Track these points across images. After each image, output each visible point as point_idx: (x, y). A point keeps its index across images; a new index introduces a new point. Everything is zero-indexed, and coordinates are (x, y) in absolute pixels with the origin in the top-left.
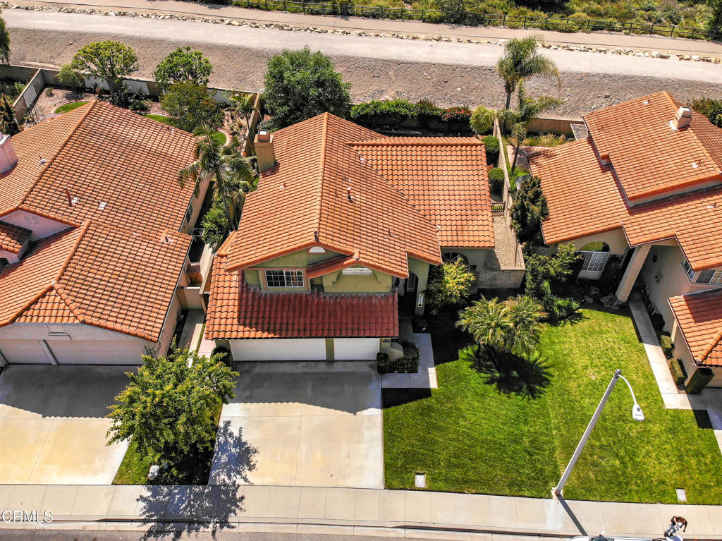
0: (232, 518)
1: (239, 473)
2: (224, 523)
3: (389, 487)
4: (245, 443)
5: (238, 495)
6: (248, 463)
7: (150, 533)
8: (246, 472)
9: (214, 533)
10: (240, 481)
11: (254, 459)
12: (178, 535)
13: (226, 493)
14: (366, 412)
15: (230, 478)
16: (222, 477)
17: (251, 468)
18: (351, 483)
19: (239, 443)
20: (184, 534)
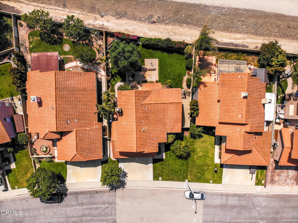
0: (125, 186)
1: (125, 178)
2: (124, 187)
3: (154, 180)
4: (125, 172)
5: (125, 182)
6: (126, 176)
7: (110, 190)
8: (126, 178)
9: (122, 189)
10: (125, 180)
11: (127, 175)
12: (116, 190)
13: (123, 182)
14: (149, 164)
15: (123, 179)
16: (122, 179)
17: (127, 177)
18: (147, 179)
19: (124, 172)
20: (117, 189)
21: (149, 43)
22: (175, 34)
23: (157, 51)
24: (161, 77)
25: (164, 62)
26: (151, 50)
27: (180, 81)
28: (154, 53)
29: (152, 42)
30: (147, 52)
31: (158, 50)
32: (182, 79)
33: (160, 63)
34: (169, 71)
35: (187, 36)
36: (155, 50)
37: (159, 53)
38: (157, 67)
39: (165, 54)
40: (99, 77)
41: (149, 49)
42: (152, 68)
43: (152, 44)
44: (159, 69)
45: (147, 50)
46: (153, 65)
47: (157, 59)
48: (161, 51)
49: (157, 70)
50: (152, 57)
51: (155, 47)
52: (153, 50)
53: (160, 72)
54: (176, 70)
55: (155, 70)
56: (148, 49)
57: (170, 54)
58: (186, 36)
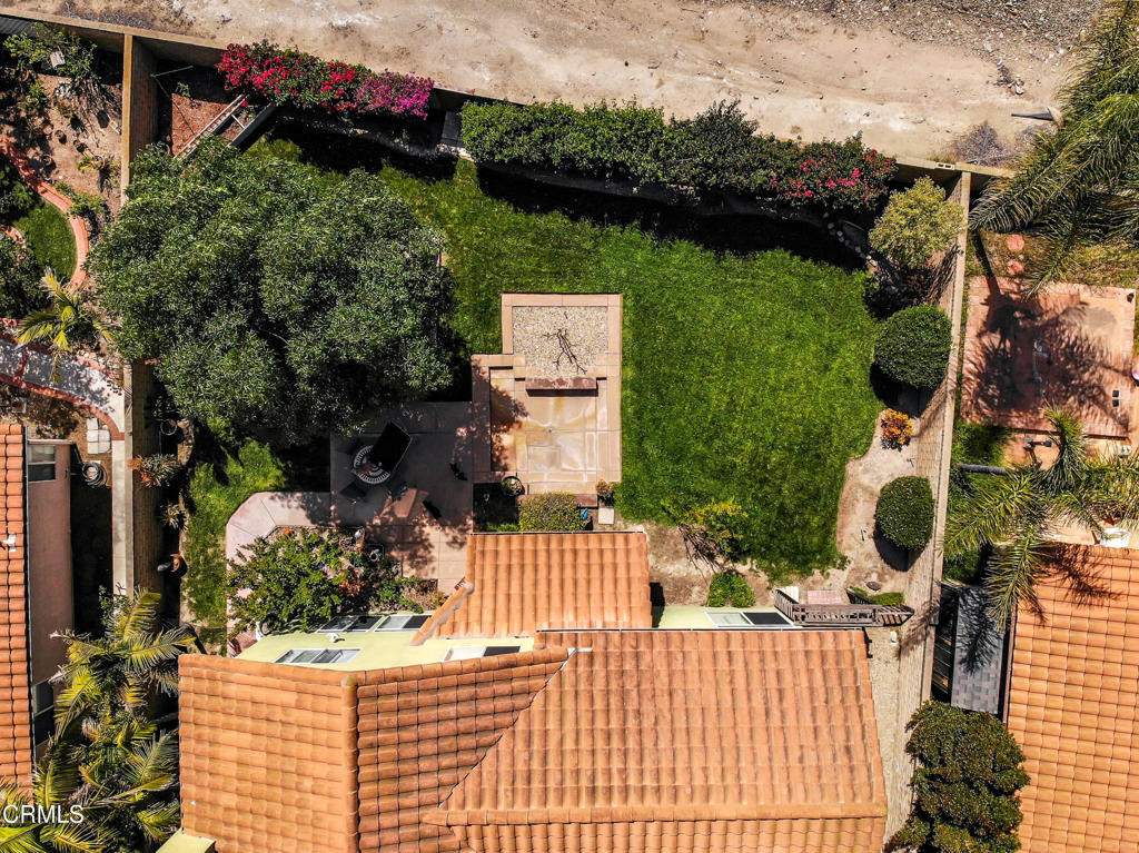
21: (536, 157)
22: (779, 77)
23: (614, 230)
24: (643, 455)
25: (676, 329)
26: (556, 221)
27: (816, 496)
28: (588, 245)
29: (572, 143)
30: (520, 233)
31: (624, 222)
32: (837, 480)
33: (637, 337)
34: (717, 399)
35: (881, 99)
36: (598, 220)
37: (630, 247)
38: (607, 365)
39: (685, 257)
40: (92, 449)
41: (544, 211)
42: (567, 374)
43: (568, 159)
44: (624, 383)
45: (521, 217)
46: (575, 350)
47: (615, 301)
48: (644, 227)
49: (611, 394)
50: (564, 274)
51: (595, 186)
52: (574, 218)
53: (639, 414)
54: (783, 398)
55: (593, 392)
56: (528, 212)
57: (732, 261)
58: (871, 98)
